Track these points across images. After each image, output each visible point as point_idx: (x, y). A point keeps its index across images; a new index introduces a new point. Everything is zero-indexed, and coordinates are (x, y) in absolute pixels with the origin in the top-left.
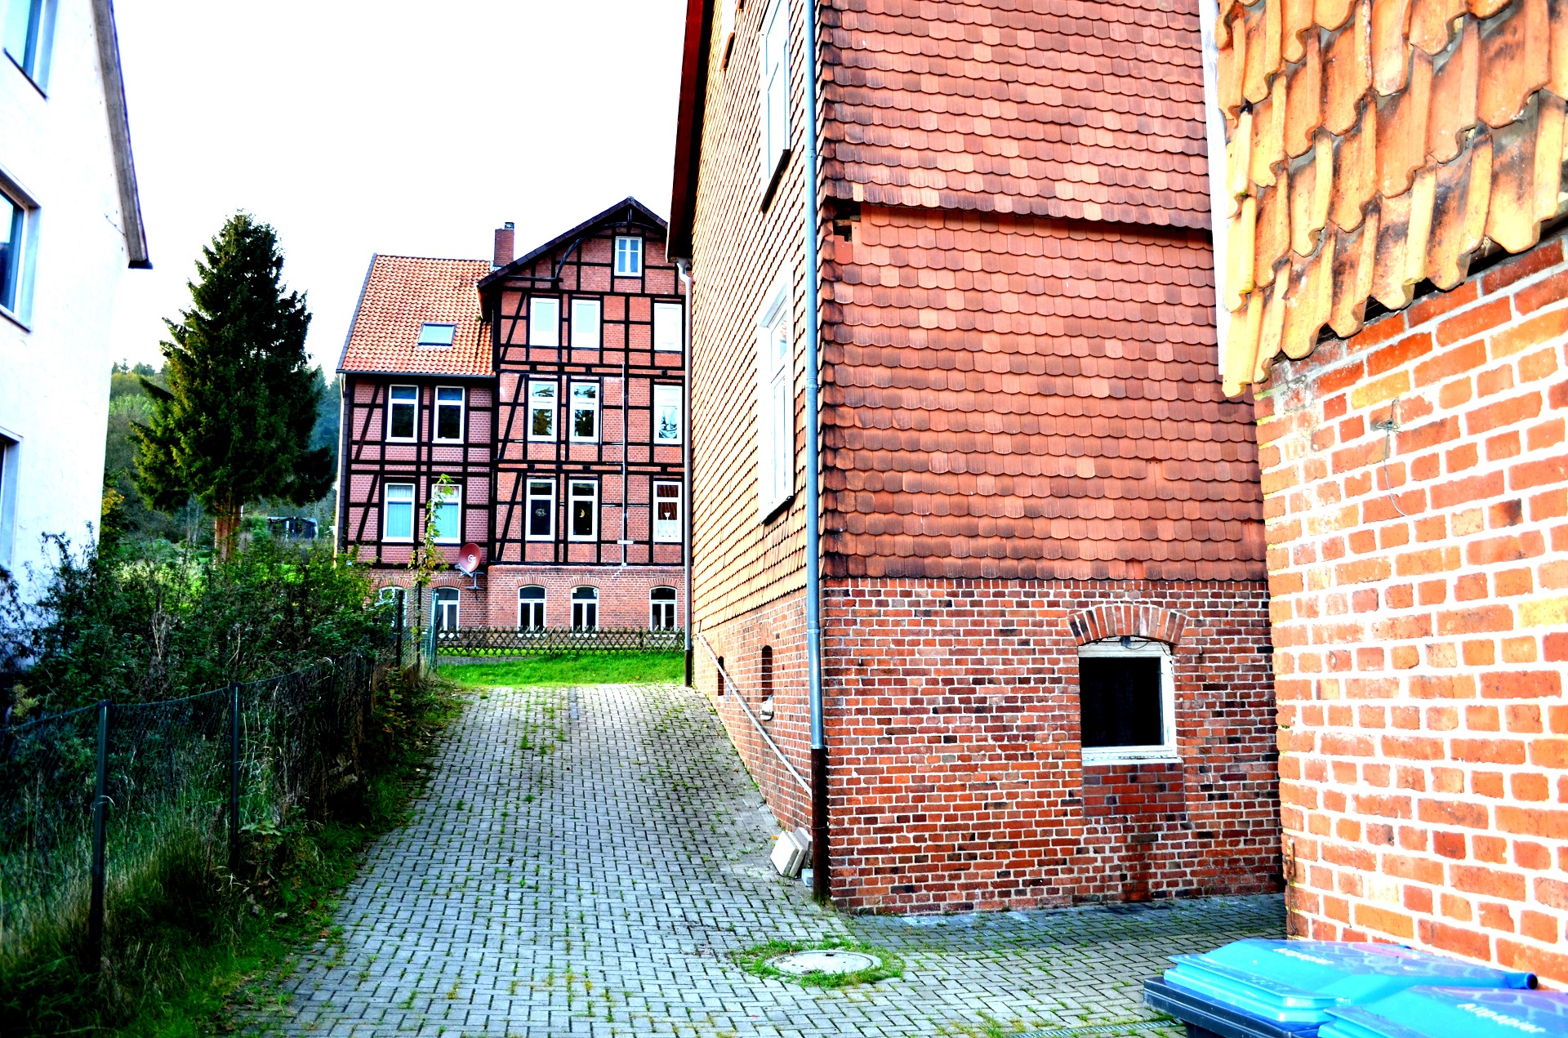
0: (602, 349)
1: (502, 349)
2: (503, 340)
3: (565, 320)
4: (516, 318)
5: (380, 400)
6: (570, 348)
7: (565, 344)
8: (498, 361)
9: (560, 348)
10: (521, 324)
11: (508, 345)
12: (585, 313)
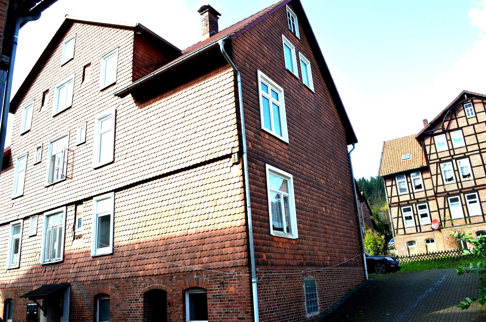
0: (466, 146)
1: (428, 156)
2: (428, 153)
3: (449, 140)
4: (431, 145)
5: (394, 183)
6: (453, 149)
7: (451, 148)
8: (428, 160)
9: (449, 150)
10: (433, 146)
11: (430, 154)
12: (456, 136)
